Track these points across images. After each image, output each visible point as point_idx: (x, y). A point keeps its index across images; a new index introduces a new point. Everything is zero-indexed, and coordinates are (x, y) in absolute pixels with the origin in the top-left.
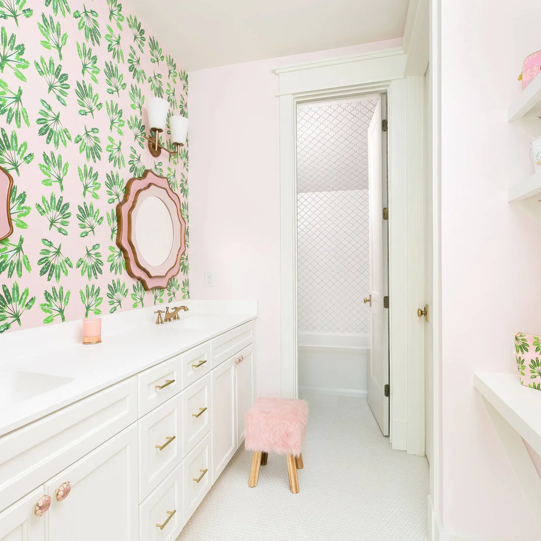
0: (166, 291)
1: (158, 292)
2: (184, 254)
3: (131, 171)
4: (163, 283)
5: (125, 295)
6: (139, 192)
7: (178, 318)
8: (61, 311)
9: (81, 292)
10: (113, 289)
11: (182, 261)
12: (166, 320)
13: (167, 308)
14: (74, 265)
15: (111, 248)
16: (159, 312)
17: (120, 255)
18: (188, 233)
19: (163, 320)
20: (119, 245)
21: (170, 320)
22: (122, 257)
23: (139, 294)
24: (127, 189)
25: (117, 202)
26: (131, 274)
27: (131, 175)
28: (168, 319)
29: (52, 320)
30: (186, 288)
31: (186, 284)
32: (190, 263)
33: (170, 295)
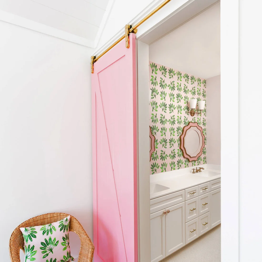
0: (197, 161)
1: (193, 162)
2: (204, 147)
3: (184, 124)
4: (195, 159)
5: (182, 164)
6: (187, 130)
7: (201, 171)
8: (165, 169)
9: (170, 163)
10: (179, 162)
11: (203, 150)
12: (196, 172)
13: (197, 168)
14: (168, 156)
15: (178, 150)
16: (194, 169)
17: (181, 151)
18: (206, 140)
19: (195, 171)
20: (180, 148)
21: (198, 172)
22: (181, 152)
23: (187, 163)
24: (183, 131)
25: (180, 135)
26: (184, 157)
27: (184, 125)
28: (197, 172)
29: (163, 171)
30: (205, 160)
31: (205, 158)
32: (207, 150)
33: (198, 163)
